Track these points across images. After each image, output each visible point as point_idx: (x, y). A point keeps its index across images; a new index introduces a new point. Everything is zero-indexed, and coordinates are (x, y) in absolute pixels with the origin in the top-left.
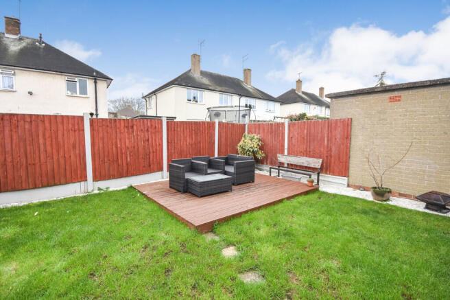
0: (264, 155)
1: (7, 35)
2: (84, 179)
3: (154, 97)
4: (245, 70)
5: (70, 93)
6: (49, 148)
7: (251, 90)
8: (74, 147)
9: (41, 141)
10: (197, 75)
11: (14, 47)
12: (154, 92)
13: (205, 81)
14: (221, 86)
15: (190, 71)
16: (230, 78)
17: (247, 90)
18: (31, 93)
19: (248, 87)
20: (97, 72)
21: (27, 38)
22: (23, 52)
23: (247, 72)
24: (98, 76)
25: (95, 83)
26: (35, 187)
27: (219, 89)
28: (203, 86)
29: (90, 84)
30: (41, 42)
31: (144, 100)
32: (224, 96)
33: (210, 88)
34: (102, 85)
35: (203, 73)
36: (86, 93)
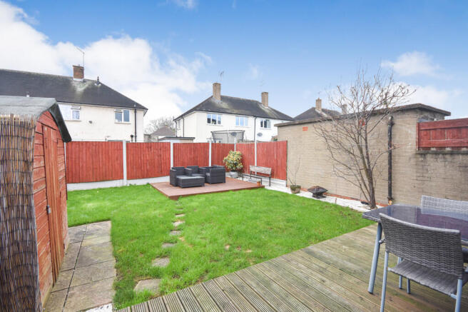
0: (242, 166)
1: (74, 79)
2: (122, 178)
3: (182, 120)
4: (262, 93)
5: (117, 121)
6: (104, 159)
7: (268, 111)
8: (117, 159)
9: (100, 156)
10: (217, 101)
11: (80, 89)
12: (182, 117)
13: (225, 105)
14: (238, 109)
15: (212, 97)
16: (249, 101)
17: (264, 112)
18: (91, 122)
19: (265, 108)
20: (137, 104)
21: (89, 80)
22: (87, 91)
23: (265, 95)
24: (137, 107)
25: (135, 112)
26: (96, 181)
27: (236, 111)
28: (222, 111)
29: (131, 113)
30: (98, 82)
31: (174, 122)
32: (241, 118)
33: (228, 111)
34: (140, 113)
35: (223, 98)
36: (128, 121)
